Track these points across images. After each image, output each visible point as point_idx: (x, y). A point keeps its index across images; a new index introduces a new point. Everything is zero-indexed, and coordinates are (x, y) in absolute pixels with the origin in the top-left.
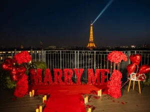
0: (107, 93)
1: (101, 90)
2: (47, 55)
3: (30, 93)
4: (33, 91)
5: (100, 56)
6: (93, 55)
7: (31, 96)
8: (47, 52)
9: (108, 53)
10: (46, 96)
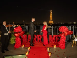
0: (58, 46)
1: (55, 45)
2: (29, 28)
3: (22, 46)
4: (23, 45)
5: (55, 28)
6: (52, 28)
7: (22, 47)
8: (29, 26)
9: (59, 27)
10: (29, 48)
